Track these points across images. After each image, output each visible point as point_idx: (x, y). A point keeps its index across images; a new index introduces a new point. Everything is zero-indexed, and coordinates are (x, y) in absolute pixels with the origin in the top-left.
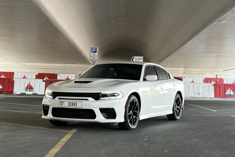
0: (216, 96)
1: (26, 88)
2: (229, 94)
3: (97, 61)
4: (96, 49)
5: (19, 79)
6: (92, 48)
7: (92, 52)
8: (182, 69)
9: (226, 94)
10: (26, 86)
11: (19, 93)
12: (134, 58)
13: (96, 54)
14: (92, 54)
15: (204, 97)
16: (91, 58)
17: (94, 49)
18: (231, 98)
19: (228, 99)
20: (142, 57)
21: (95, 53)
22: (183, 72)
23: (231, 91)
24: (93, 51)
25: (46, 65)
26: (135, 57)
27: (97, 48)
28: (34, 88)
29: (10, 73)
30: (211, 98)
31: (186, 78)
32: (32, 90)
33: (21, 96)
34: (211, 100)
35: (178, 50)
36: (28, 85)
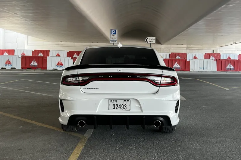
0: (218, 70)
1: (57, 65)
2: (230, 68)
3: (116, 42)
4: (115, 32)
5: (51, 57)
6: (112, 30)
7: (112, 34)
8: (185, 46)
9: (227, 68)
10: (57, 63)
11: (52, 69)
12: (147, 38)
13: (116, 35)
14: (112, 35)
15: (208, 70)
16: (111, 39)
17: (114, 32)
18: (231, 72)
19: (228, 73)
20: (155, 38)
21: (114, 35)
22: (186, 48)
23: (231, 65)
24: (113, 32)
25: (76, 44)
26: (149, 38)
27: (116, 30)
28: (64, 65)
29: (46, 51)
30: (214, 72)
31: (189, 54)
32: (62, 66)
33: (54, 72)
34: (214, 73)
35: (185, 31)
36: (59, 62)
